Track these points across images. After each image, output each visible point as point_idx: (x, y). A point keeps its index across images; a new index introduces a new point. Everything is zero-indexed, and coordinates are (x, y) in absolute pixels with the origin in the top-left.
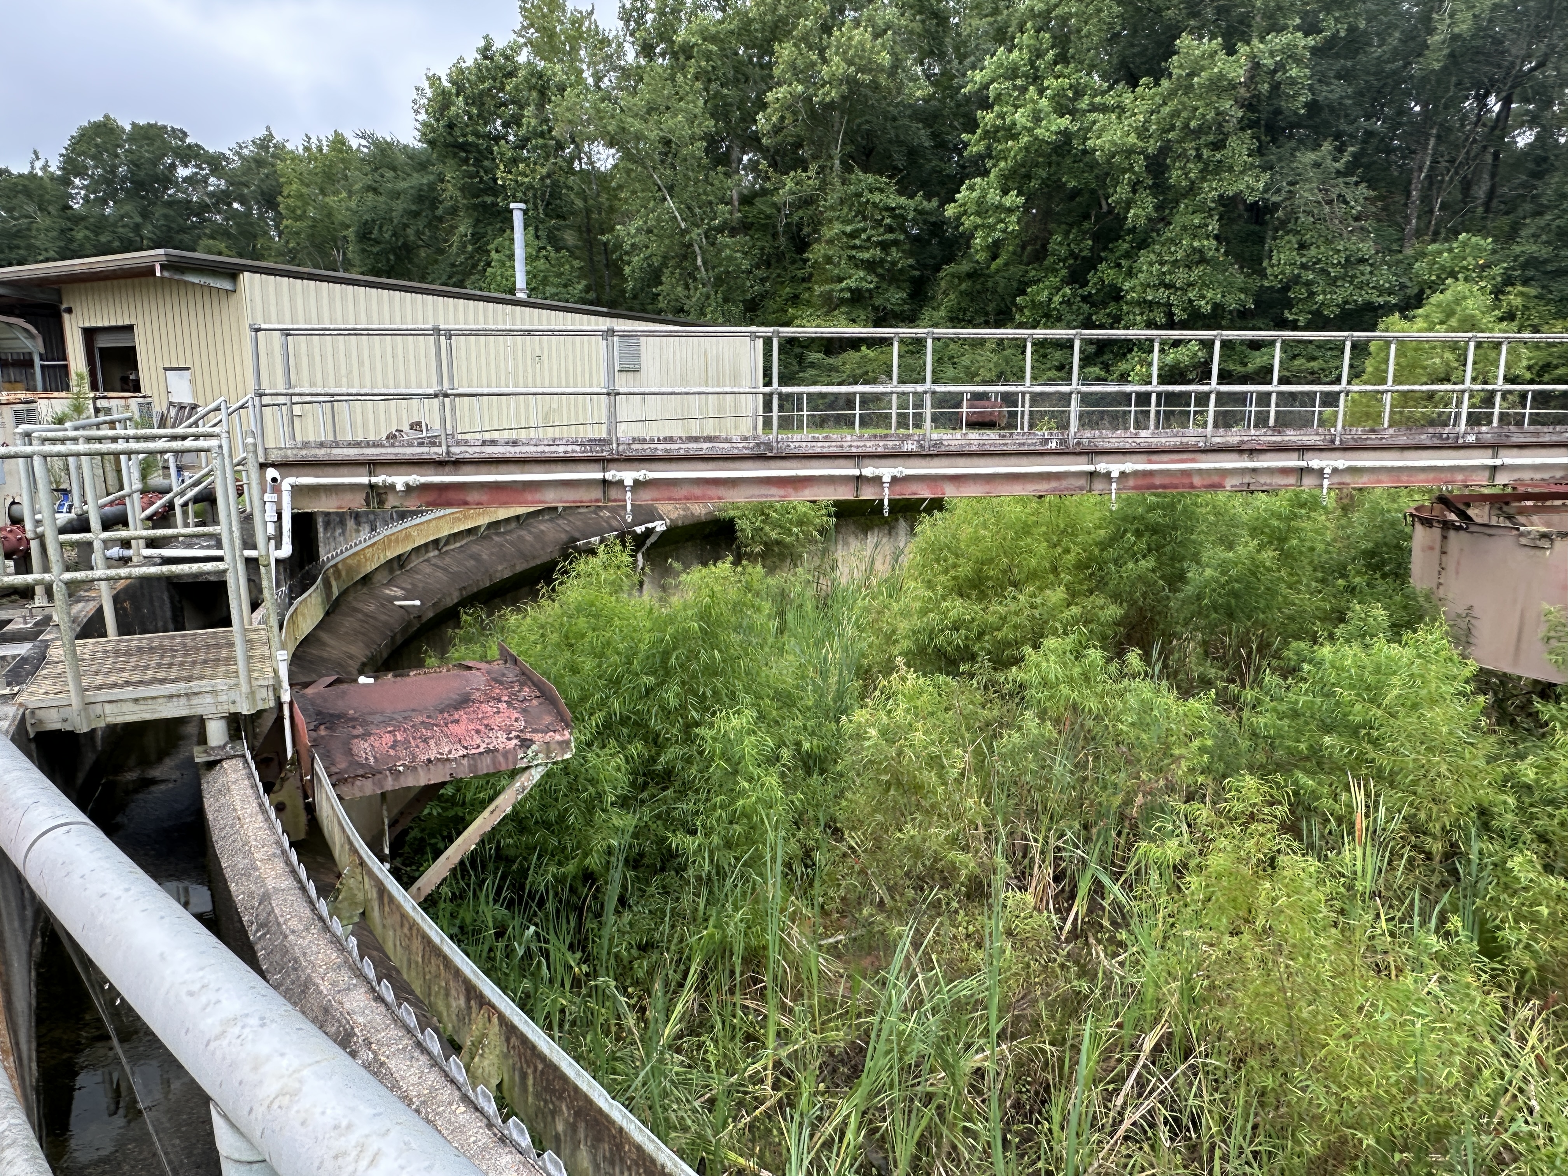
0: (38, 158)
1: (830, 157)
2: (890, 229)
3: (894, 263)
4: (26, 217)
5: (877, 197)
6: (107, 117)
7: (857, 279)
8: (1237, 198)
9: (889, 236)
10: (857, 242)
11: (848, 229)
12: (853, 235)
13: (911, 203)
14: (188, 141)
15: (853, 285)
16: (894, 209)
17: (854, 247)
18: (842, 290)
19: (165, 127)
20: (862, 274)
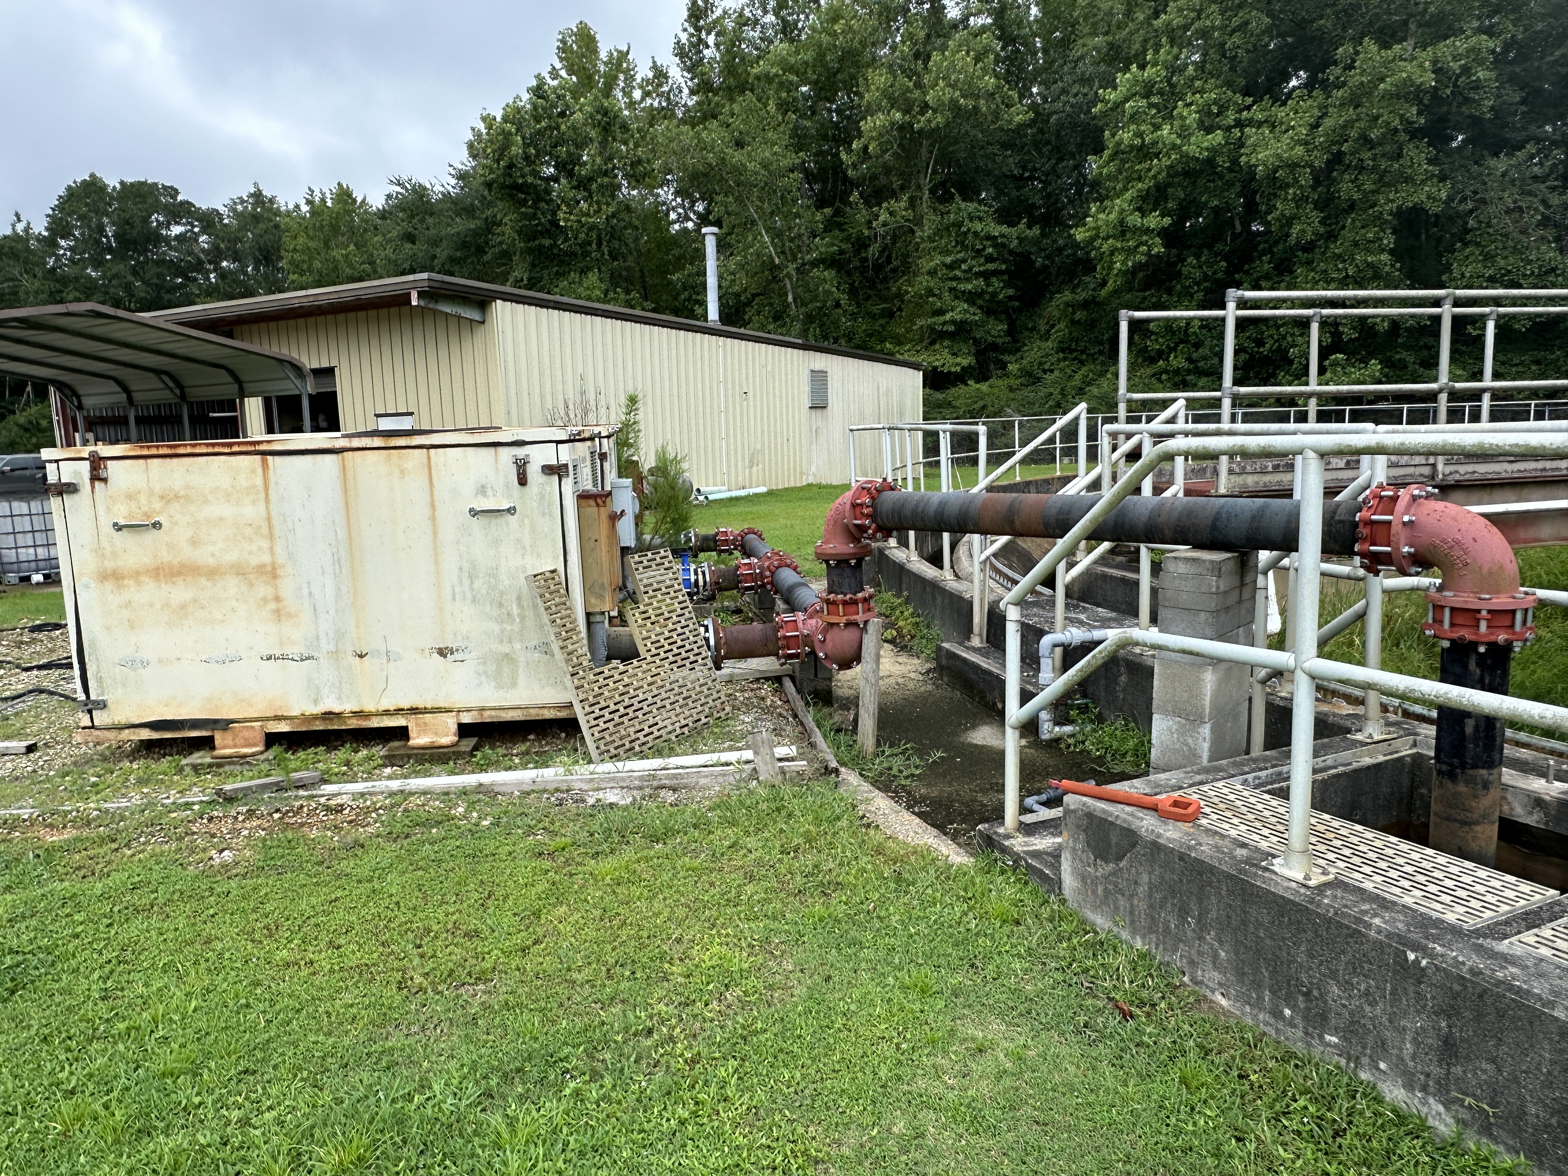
0: (19, 220)
1: (919, 187)
2: (990, 259)
3: (994, 294)
4: (12, 280)
5: (978, 226)
6: (92, 175)
7: (960, 311)
8: (1417, 211)
9: (991, 266)
10: (957, 273)
11: (948, 260)
12: (951, 267)
13: (1013, 232)
14: (180, 198)
15: (958, 317)
16: (995, 238)
17: (955, 278)
18: (945, 323)
19: (156, 184)
20: (966, 306)
